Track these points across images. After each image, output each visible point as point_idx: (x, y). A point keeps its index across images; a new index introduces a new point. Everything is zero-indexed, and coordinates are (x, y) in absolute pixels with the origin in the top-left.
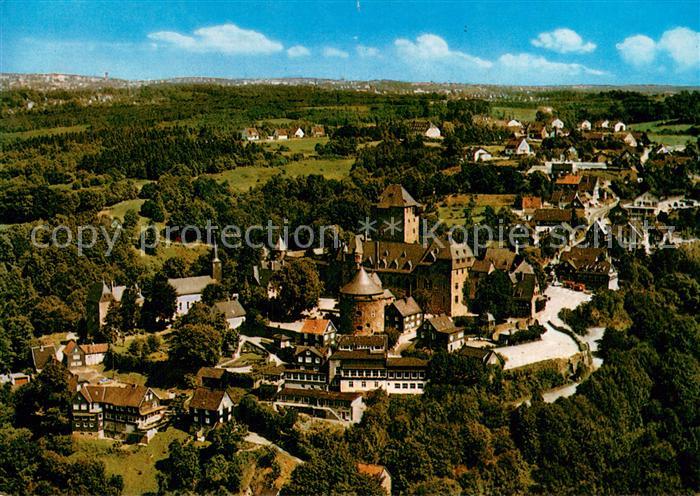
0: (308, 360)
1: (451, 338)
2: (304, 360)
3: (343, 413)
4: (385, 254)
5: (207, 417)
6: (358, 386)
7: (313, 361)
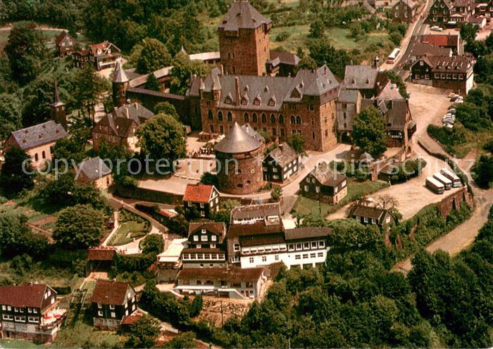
0: (204, 239)
1: (336, 190)
2: (200, 238)
3: (247, 292)
4: (246, 89)
5: (112, 311)
6: (258, 262)
7: (209, 238)
